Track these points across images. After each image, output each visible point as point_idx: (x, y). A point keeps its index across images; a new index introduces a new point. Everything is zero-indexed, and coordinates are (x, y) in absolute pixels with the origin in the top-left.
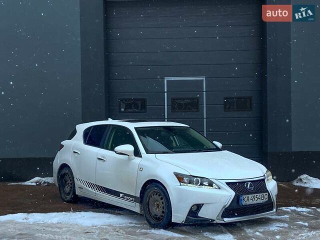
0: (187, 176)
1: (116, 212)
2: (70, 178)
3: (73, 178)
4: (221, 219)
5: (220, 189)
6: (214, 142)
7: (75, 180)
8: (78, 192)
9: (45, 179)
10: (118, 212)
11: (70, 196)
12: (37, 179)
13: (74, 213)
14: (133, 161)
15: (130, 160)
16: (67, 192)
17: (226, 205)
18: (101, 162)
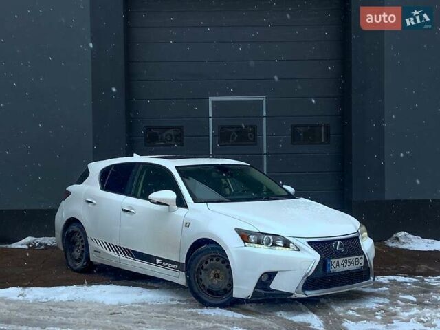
0: (253, 233)
1: (149, 284)
2: (81, 238)
3: (86, 238)
4: (302, 292)
5: (299, 250)
6: (284, 186)
7: (89, 240)
8: (94, 258)
9: (40, 240)
10: (152, 285)
11: (82, 263)
12: (29, 239)
13: (90, 287)
14: (175, 213)
15: (170, 211)
16: (77, 258)
17: (308, 274)
18: (127, 215)
